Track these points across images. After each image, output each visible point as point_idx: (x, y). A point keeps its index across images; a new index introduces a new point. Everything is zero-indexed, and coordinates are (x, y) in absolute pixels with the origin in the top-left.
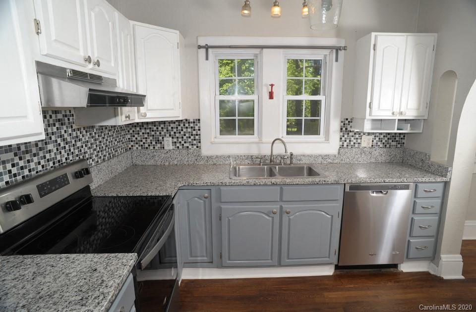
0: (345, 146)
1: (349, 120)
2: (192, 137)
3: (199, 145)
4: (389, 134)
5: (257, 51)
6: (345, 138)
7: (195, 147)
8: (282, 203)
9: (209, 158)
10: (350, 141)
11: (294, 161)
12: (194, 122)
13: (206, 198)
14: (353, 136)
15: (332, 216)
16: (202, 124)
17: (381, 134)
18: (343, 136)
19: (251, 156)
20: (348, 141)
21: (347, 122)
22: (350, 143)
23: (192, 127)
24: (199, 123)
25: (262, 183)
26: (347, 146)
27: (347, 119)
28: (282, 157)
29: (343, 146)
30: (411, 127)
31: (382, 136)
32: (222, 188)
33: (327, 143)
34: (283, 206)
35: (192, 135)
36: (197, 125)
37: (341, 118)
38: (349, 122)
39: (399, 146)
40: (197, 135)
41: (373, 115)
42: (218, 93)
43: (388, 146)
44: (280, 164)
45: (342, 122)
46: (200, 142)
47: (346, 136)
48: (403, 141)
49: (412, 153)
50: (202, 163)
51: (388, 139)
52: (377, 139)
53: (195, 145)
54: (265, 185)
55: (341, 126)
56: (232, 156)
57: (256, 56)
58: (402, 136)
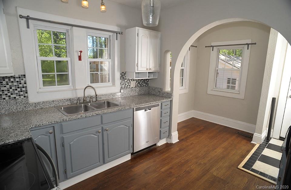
0: (123, 87)
1: (124, 73)
2: (19, 90)
3: (26, 95)
4: (142, 79)
5: (69, 27)
6: (123, 83)
7: (22, 97)
8: (102, 125)
9: (36, 104)
10: (125, 84)
11: (98, 99)
12: (19, 78)
13: (51, 133)
14: (126, 82)
15: (129, 127)
16: (28, 79)
17: (139, 80)
18: (122, 82)
19: (70, 99)
20: (124, 84)
21: (123, 74)
22: (125, 86)
23: (17, 82)
24: (25, 78)
25: (90, 115)
26: (124, 87)
27: (123, 73)
28: (91, 97)
29: (122, 87)
30: (153, 75)
31: (139, 81)
32: (63, 124)
33: (113, 86)
34: (104, 127)
35: (18, 88)
36: (22, 80)
37: (120, 72)
38: (124, 74)
39: (147, 85)
40: (23, 87)
41: (139, 70)
42: (38, 55)
43: (142, 86)
44: (90, 102)
45: (121, 74)
46: (26, 93)
47: (123, 82)
48: (148, 83)
49: (154, 88)
50: (31, 108)
51: (142, 82)
52: (137, 82)
53: (22, 95)
54: (93, 116)
55: (121, 77)
56: (55, 100)
57: (68, 31)
58: (147, 80)
